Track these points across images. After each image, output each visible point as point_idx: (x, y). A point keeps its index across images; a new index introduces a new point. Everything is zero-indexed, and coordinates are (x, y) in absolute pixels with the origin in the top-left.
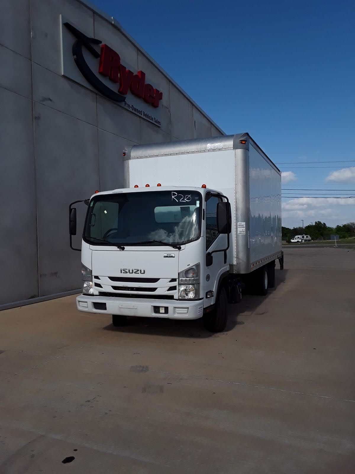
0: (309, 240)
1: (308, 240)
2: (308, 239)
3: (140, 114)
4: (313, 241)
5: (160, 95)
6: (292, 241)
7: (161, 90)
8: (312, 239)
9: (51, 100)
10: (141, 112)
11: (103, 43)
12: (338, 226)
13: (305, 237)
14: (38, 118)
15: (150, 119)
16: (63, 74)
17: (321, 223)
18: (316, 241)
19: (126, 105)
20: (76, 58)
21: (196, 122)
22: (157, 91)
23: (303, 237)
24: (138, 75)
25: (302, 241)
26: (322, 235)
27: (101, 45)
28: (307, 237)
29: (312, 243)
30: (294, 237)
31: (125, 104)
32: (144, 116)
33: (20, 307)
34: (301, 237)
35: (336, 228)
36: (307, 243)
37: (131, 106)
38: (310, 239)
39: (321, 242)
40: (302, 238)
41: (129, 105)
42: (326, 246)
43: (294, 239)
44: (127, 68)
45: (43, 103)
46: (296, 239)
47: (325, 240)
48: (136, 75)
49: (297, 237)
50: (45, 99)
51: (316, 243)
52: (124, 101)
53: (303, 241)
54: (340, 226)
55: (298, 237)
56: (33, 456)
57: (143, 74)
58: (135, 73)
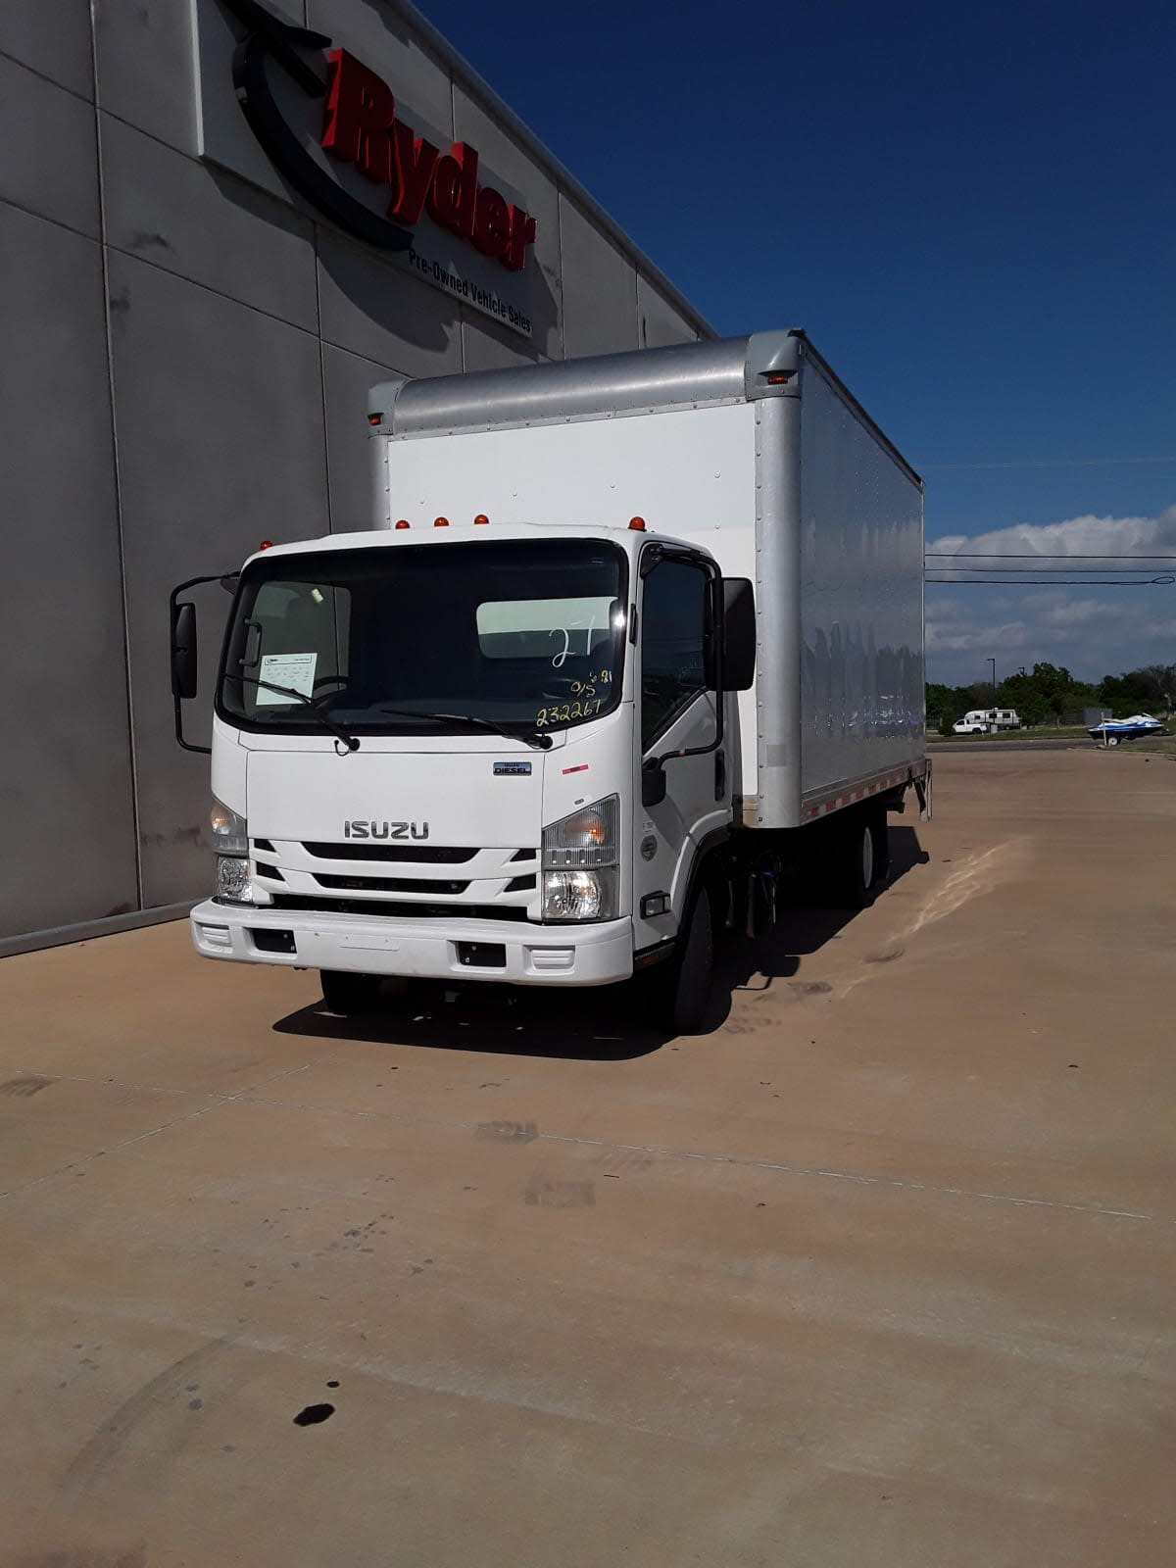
0: (1013, 727)
1: (1008, 725)
2: (1008, 721)
3: (460, 291)
4: (1025, 728)
5: (526, 229)
6: (958, 728)
7: (532, 210)
8: (1024, 722)
9: (163, 243)
10: (465, 284)
11: (335, 46)
12: (1108, 679)
13: (1000, 715)
14: (120, 305)
15: (495, 311)
16: (201, 152)
17: (1052, 668)
18: (1037, 728)
19: (415, 261)
20: (245, 95)
21: (647, 321)
22: (519, 214)
23: (993, 716)
24: (454, 156)
25: (988, 731)
26: (1057, 708)
27: (326, 51)
28: (1007, 716)
29: (1023, 735)
30: (963, 717)
31: (412, 258)
32: (474, 300)
33: (81, 943)
34: (987, 716)
35: (1102, 686)
36: (1008, 737)
37: (431, 265)
38: (1017, 720)
39: (1055, 733)
40: (991, 720)
41: (423, 260)
42: (1073, 746)
43: (962, 723)
44: (415, 134)
45: (138, 252)
46: (968, 723)
47: (1063, 723)
48: (447, 158)
49: (971, 714)
50: (141, 240)
51: (1040, 734)
52: (408, 247)
53: (994, 730)
54: (1116, 681)
55: (978, 717)
56: (195, 1405)
57: (470, 154)
58: (444, 151)
